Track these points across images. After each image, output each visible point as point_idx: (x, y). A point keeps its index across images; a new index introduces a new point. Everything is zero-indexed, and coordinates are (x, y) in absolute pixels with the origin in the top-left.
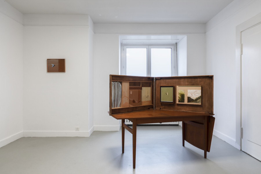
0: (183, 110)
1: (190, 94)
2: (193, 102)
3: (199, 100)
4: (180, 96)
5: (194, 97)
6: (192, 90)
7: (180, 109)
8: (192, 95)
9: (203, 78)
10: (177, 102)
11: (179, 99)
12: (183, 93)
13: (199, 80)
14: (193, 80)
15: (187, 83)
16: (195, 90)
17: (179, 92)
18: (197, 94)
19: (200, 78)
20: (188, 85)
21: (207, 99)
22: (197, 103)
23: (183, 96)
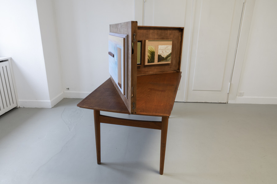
0: (151, 73)
1: (161, 51)
2: (163, 60)
3: (169, 58)
4: (149, 55)
5: (164, 55)
6: (163, 46)
7: (147, 71)
8: (163, 52)
9: (173, 30)
10: (146, 64)
11: (148, 59)
12: (153, 50)
13: (169, 32)
14: (163, 31)
15: (156, 37)
16: (166, 46)
17: (149, 49)
18: (168, 51)
19: (170, 30)
20: (157, 39)
21: (174, 56)
22: (167, 61)
23: (153, 54)
